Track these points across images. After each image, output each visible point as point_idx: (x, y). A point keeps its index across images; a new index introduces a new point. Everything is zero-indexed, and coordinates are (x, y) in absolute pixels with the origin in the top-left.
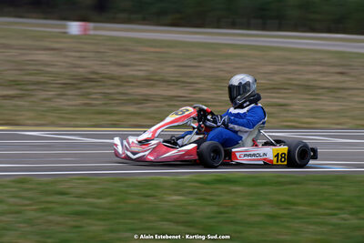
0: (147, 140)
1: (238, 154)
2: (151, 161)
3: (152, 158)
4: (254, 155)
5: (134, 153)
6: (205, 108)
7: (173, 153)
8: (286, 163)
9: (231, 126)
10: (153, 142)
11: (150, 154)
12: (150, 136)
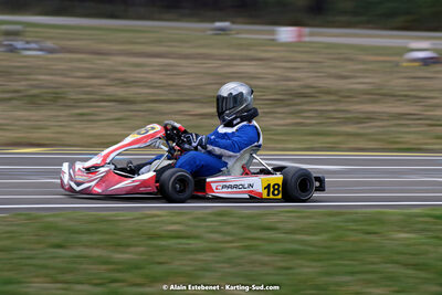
0: (96, 167)
1: (214, 186)
2: (99, 194)
3: (99, 190)
4: (236, 186)
5: (78, 184)
6: (178, 125)
7: (126, 183)
8: (280, 196)
9: (210, 147)
10: (102, 170)
11: (97, 185)
12: (99, 162)
